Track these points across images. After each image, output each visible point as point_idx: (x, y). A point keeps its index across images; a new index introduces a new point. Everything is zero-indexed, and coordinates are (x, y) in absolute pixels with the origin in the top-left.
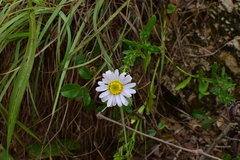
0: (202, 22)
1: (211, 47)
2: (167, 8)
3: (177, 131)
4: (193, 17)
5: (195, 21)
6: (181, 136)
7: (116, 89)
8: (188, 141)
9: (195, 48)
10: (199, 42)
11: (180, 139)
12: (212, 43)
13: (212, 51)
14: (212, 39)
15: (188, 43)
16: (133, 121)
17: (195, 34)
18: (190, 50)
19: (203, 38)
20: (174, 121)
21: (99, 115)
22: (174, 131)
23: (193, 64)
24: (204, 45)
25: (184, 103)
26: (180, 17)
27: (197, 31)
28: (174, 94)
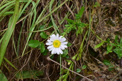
0: (114, 13)
1: (118, 27)
2: (95, 4)
3: (96, 71)
4: (109, 10)
5: (110, 12)
6: (98, 74)
7: (57, 44)
8: (101, 77)
9: (109, 27)
10: (111, 24)
11: (97, 75)
12: (118, 25)
13: (118, 29)
14: (119, 22)
15: (105, 24)
16: (69, 63)
17: (110, 19)
18: (106, 28)
19: (114, 22)
20: (95, 65)
21: (48, 58)
22: (94, 71)
23: (107, 35)
24: (114, 26)
25: (101, 56)
26: (102, 10)
27: (111, 18)
28: (96, 51)
